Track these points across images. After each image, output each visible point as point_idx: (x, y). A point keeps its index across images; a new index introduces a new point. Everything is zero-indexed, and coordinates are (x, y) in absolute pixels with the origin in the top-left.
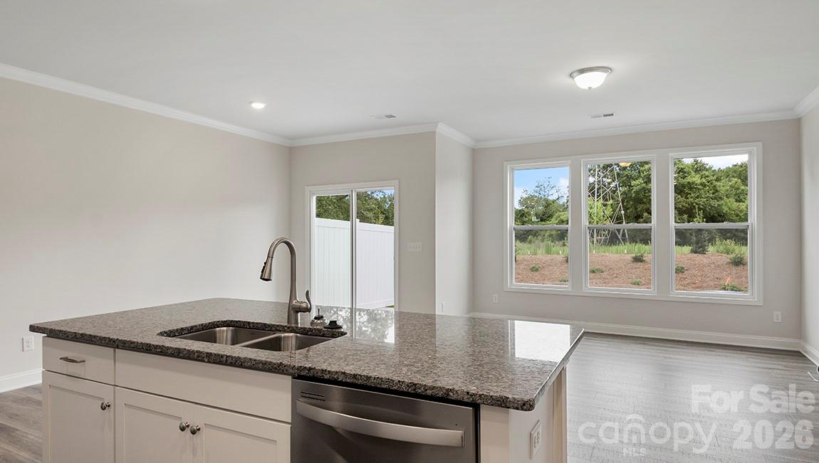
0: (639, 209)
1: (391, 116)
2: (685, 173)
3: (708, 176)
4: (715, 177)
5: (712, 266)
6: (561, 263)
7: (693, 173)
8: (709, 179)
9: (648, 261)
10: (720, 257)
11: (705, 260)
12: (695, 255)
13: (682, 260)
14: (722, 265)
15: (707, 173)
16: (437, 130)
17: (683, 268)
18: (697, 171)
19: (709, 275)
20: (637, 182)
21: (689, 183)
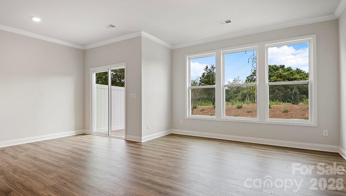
0: (274, 89)
1: (113, 26)
2: (293, 74)
3: (302, 75)
4: (305, 76)
5: (300, 109)
6: (235, 109)
7: (296, 74)
8: (303, 76)
9: (273, 107)
10: (304, 106)
11: (297, 107)
12: (293, 105)
13: (287, 107)
14: (305, 109)
15: (302, 74)
16: (142, 35)
17: (287, 110)
18: (298, 73)
19: (299, 113)
20: (273, 78)
21: (295, 78)
